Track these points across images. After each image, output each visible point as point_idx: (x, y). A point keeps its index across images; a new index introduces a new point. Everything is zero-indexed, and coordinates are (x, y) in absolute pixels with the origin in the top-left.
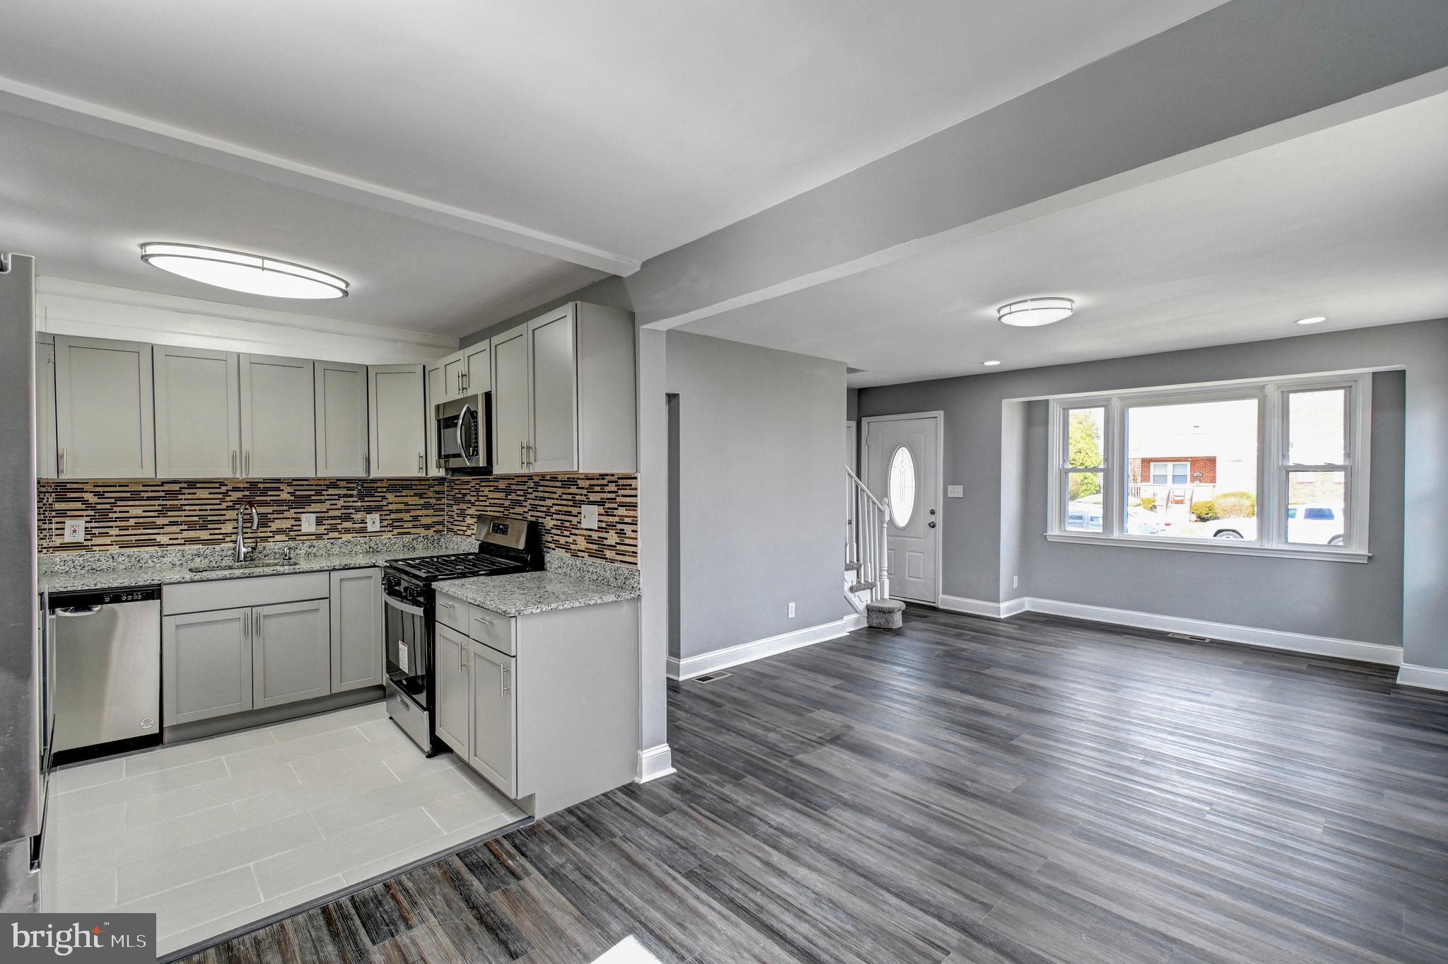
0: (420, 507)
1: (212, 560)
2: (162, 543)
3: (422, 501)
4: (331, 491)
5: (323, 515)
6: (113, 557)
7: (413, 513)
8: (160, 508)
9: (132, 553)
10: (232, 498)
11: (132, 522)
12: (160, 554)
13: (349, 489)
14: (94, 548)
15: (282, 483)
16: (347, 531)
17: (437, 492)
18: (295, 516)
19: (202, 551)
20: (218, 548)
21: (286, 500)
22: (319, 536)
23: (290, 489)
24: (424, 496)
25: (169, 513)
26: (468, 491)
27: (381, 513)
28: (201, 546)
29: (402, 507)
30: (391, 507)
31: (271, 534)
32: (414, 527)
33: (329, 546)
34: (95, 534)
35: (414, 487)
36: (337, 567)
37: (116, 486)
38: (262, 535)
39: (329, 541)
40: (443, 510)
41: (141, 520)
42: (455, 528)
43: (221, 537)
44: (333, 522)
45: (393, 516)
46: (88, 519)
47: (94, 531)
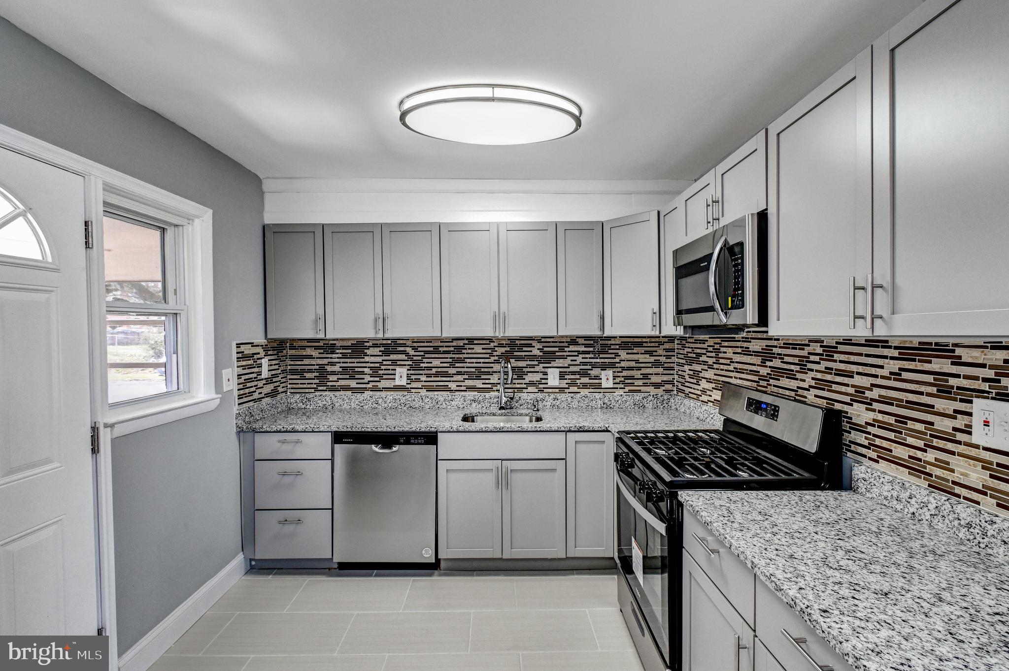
0: (650, 365)
1: (484, 405)
2: (452, 389)
3: (652, 359)
4: (572, 348)
5: (565, 370)
6: (422, 399)
7: (644, 371)
8: (451, 360)
9: (433, 396)
10: (497, 353)
11: (434, 370)
12: (450, 398)
13: (586, 346)
14: (413, 390)
15: (534, 340)
16: (585, 386)
17: (667, 350)
18: (543, 370)
19: (476, 397)
20: (487, 395)
21: (536, 356)
22: (562, 390)
23: (539, 346)
24: (655, 354)
25: (457, 365)
27: (614, 370)
28: (476, 393)
29: (633, 364)
30: (623, 364)
31: (525, 386)
32: (645, 385)
33: (569, 399)
34: (413, 379)
35: (645, 345)
36: (572, 429)
37: (424, 342)
38: (518, 386)
39: (570, 394)
40: (672, 369)
41: (439, 370)
42: (687, 390)
43: (489, 386)
44: (573, 377)
45: (625, 373)
46: (408, 367)
47: (413, 377)
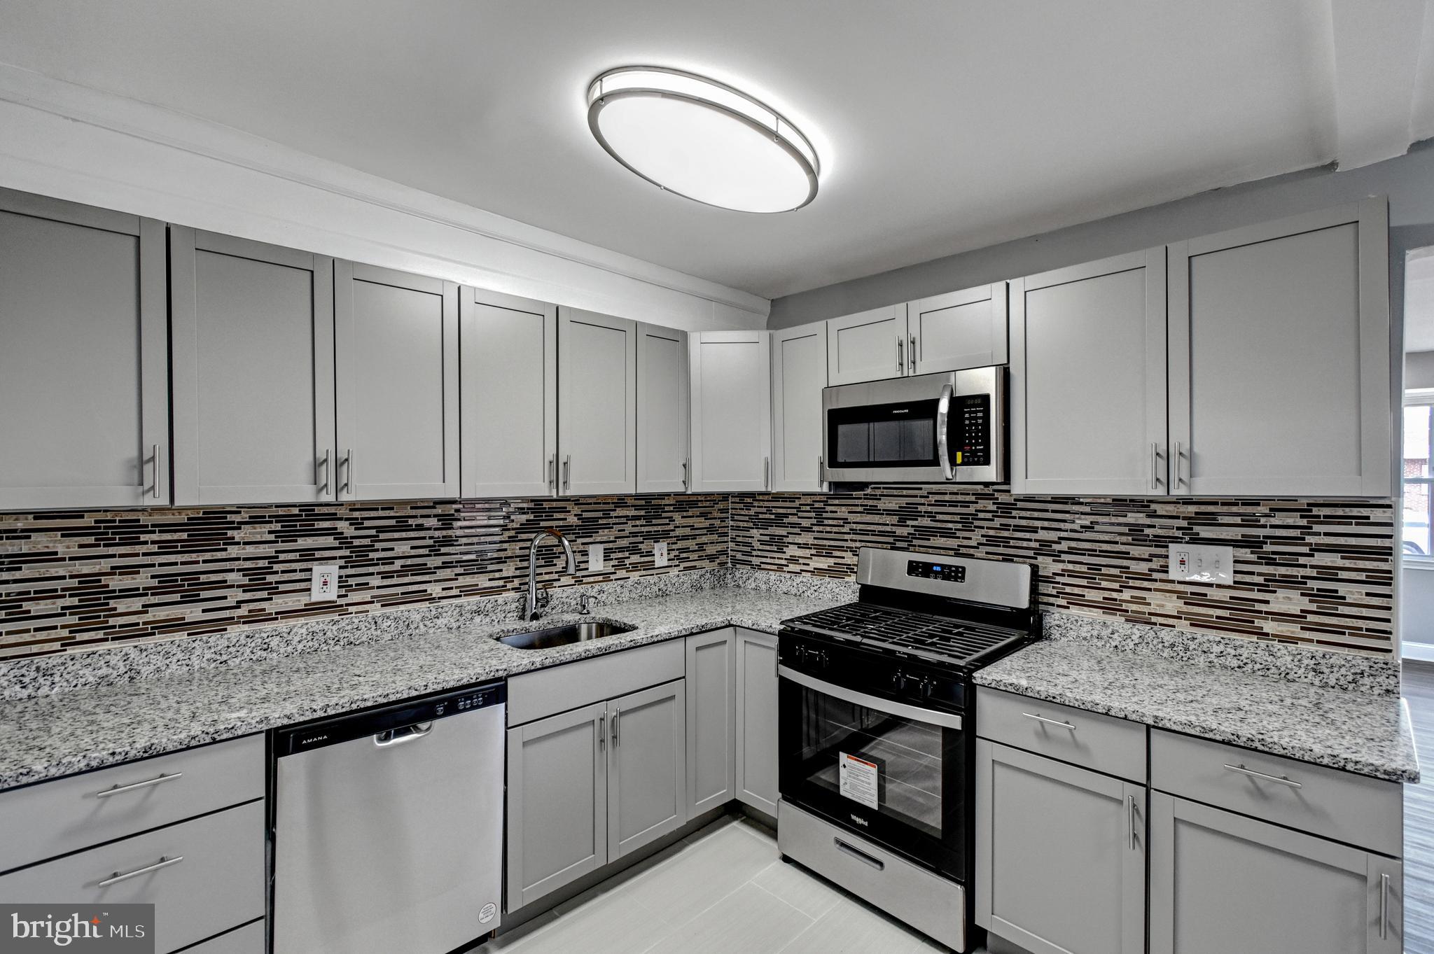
0: (705, 531)
1: (494, 618)
2: (434, 596)
3: (707, 524)
4: (620, 512)
5: (611, 545)
6: (376, 623)
7: (699, 540)
8: (431, 542)
9: (399, 614)
10: (515, 525)
11: (398, 565)
12: (434, 612)
13: (637, 507)
14: (351, 609)
15: (569, 500)
16: (635, 567)
17: (722, 511)
18: (581, 548)
19: (482, 605)
20: (500, 599)
21: (572, 526)
22: (606, 577)
23: (577, 510)
24: (709, 516)
25: (443, 550)
26: (794, 511)
27: (669, 540)
28: (477, 598)
29: (688, 531)
30: (679, 532)
31: (556, 576)
32: (700, 558)
33: (618, 589)
34: (351, 586)
35: (700, 504)
36: (694, 631)
37: (377, 509)
38: (547, 577)
39: (619, 582)
40: (726, 535)
41: (409, 562)
42: (756, 561)
43: (501, 583)
44: (620, 555)
45: (680, 544)
46: (342, 562)
47: (352, 581)
